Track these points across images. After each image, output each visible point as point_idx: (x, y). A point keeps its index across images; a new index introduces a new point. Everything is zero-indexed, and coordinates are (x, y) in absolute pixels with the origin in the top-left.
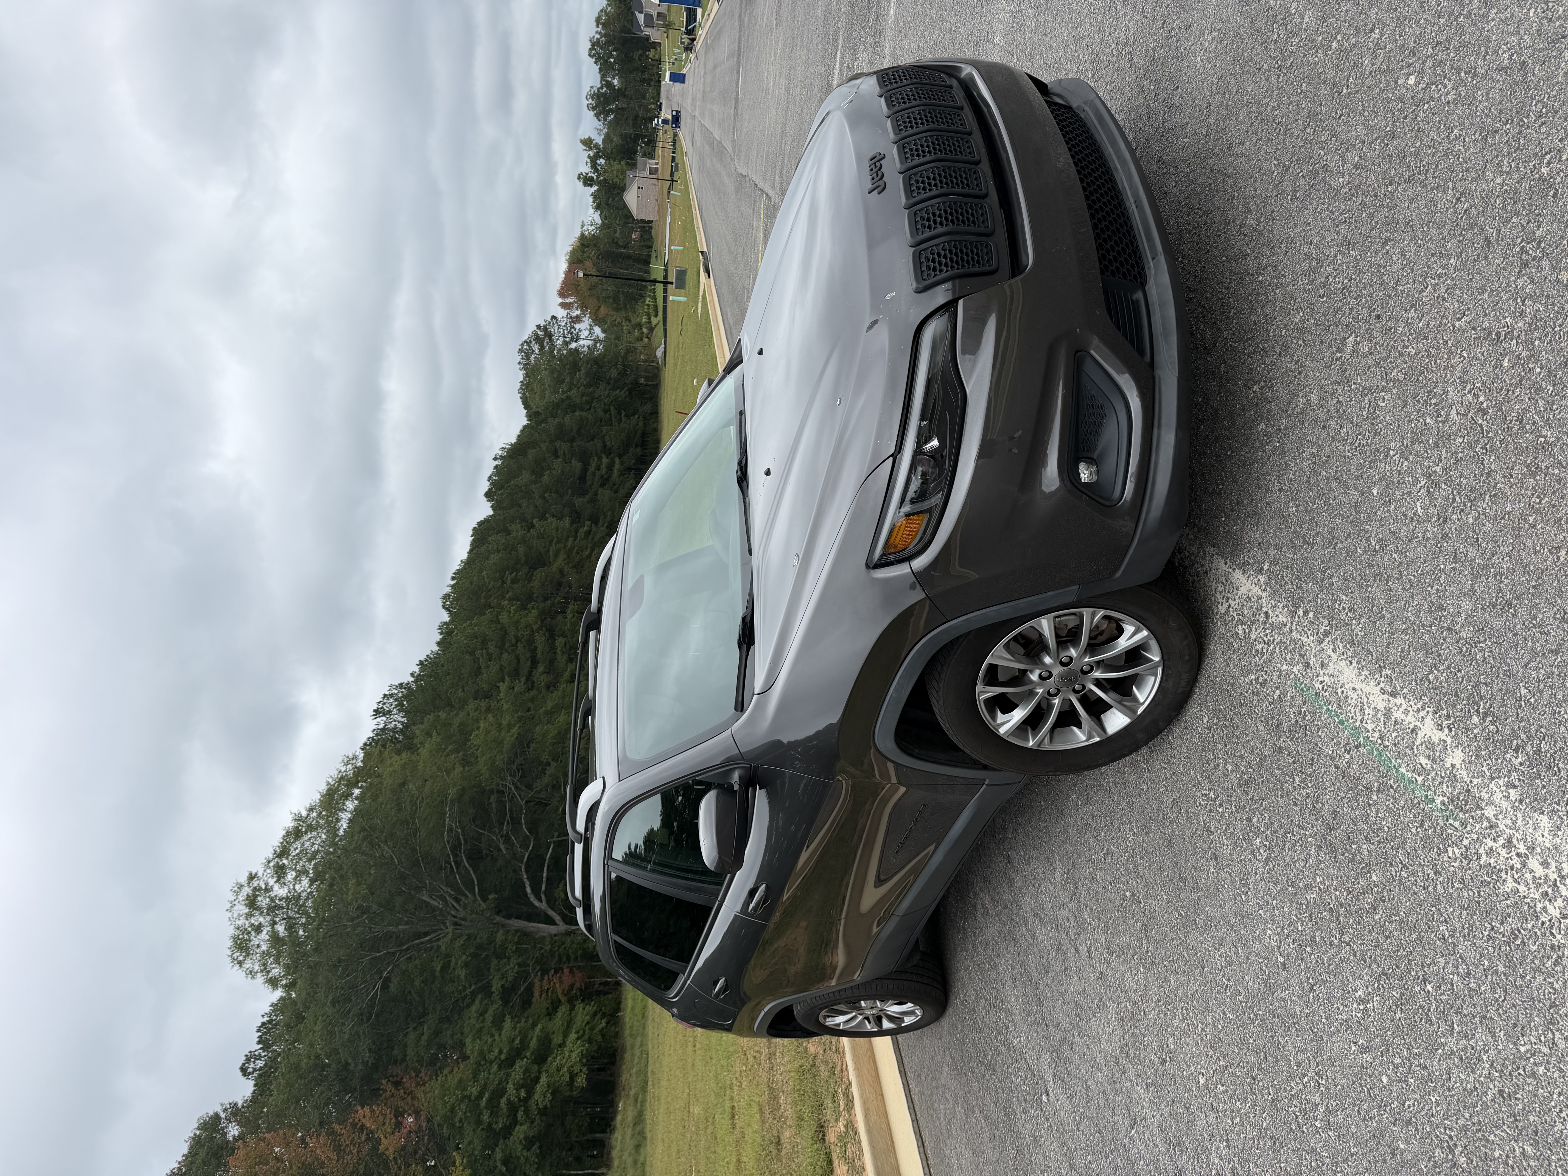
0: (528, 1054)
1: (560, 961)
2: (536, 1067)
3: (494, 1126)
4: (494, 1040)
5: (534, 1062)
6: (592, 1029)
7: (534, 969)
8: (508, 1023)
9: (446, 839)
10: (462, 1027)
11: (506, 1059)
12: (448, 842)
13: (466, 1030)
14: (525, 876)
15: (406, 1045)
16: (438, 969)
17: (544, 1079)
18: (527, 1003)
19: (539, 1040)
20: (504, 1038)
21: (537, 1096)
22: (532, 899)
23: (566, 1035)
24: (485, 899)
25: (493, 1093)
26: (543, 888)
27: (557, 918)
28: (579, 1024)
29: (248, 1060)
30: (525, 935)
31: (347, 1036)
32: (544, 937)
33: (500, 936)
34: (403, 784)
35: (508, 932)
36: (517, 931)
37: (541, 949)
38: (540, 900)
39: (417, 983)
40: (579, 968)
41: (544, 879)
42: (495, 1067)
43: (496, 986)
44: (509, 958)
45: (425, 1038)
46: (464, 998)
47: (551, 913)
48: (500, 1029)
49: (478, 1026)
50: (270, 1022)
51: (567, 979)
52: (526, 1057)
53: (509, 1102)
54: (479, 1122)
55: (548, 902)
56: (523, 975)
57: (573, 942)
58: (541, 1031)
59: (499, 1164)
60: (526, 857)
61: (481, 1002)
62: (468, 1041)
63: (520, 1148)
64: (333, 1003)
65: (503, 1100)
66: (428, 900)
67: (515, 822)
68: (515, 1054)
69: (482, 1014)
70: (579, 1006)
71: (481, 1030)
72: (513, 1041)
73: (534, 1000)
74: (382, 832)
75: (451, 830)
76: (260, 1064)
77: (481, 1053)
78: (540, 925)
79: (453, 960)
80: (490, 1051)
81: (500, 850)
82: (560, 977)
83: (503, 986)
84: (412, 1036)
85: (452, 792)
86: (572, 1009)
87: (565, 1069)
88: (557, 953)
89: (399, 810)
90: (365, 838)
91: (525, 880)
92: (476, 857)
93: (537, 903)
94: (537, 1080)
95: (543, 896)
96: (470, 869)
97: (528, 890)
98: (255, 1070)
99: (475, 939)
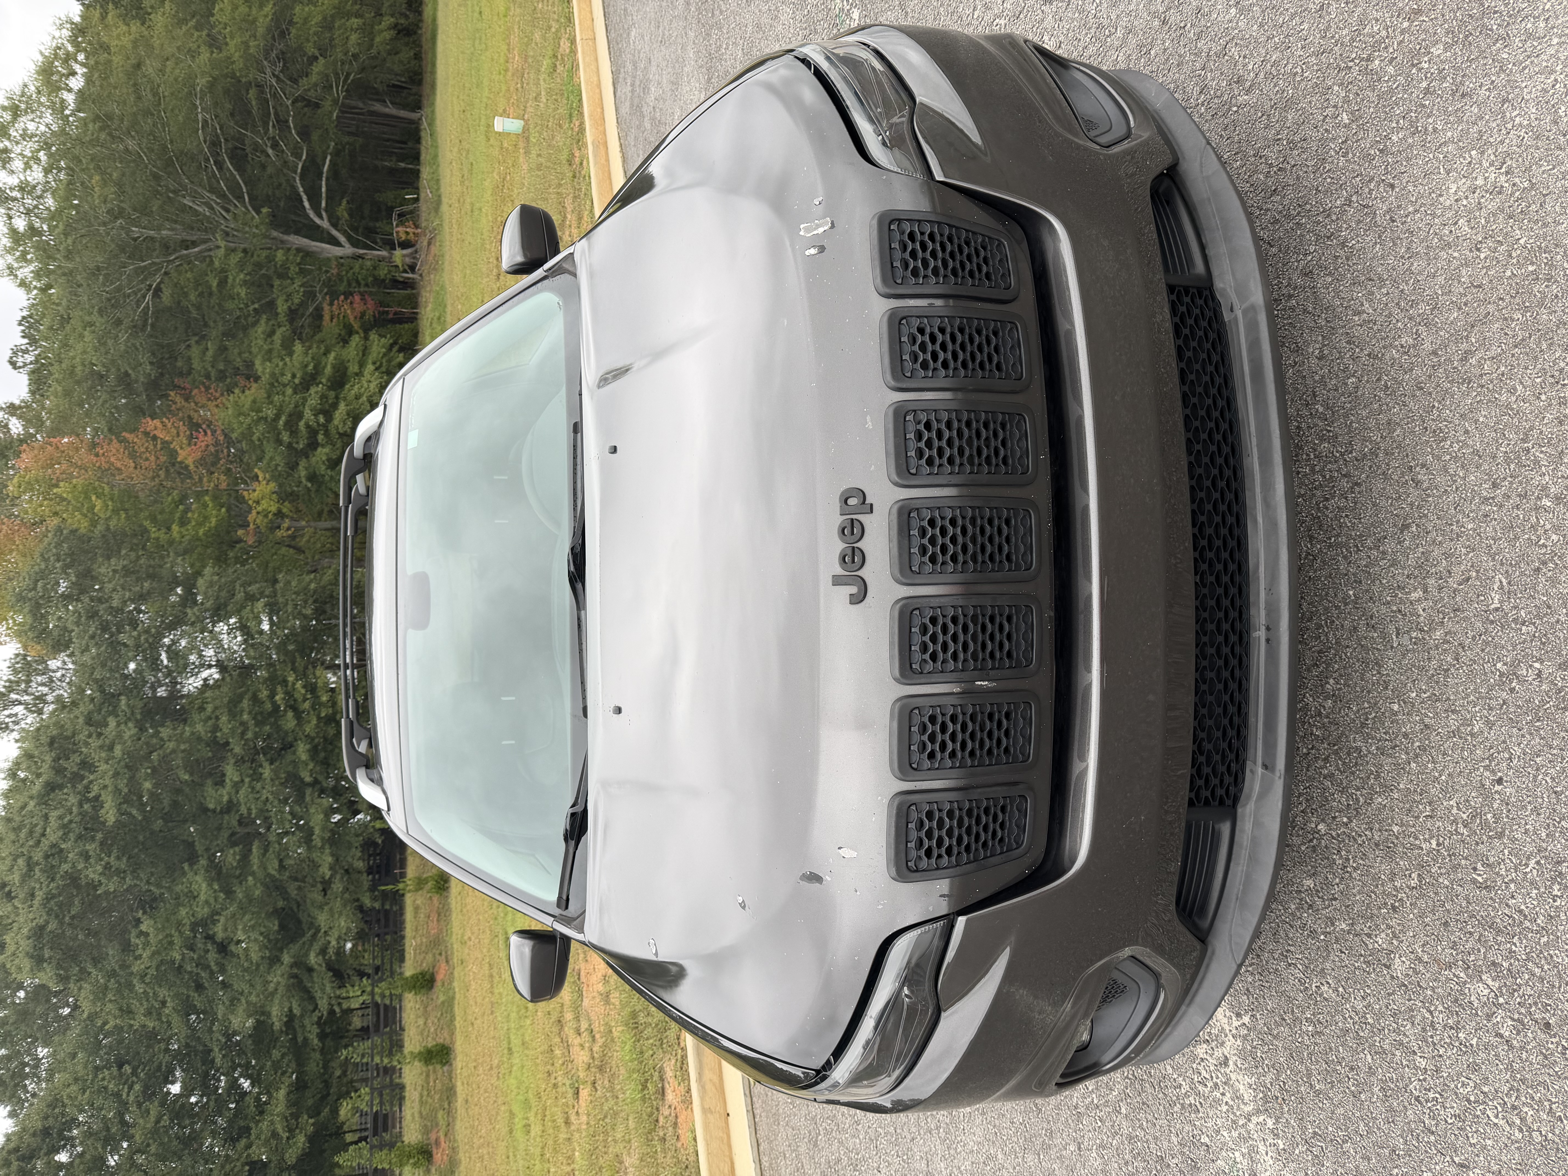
0: (324, 381)
1: (349, 284)
2: (332, 394)
3: (295, 445)
4: (285, 364)
5: (330, 388)
6: (389, 361)
7: (321, 291)
8: (298, 347)
9: (202, 138)
10: (249, 346)
11: (301, 383)
12: (205, 142)
13: (254, 350)
14: (301, 189)
15: (190, 358)
16: (215, 284)
17: (342, 407)
18: (317, 326)
19: (334, 367)
20: (296, 364)
21: (336, 422)
22: (312, 214)
23: (362, 365)
24: (258, 212)
25: (290, 415)
26: (323, 204)
27: (342, 239)
28: (375, 355)
29: (15, 353)
30: (307, 254)
31: (123, 347)
32: (329, 259)
33: (280, 255)
34: (138, 66)
35: (289, 249)
36: (299, 250)
37: (327, 272)
38: (321, 217)
39: (192, 297)
40: (371, 294)
41: (324, 195)
42: (289, 391)
43: (282, 307)
44: (292, 279)
45: (210, 353)
46: (246, 318)
47: (334, 232)
48: (291, 354)
49: (266, 347)
50: (31, 316)
51: (359, 306)
52: (321, 383)
53: (308, 426)
54: (279, 442)
55: (330, 221)
56: (310, 295)
57: (361, 268)
58: (335, 359)
59: (304, 480)
60: (300, 166)
61: (267, 323)
62: (258, 362)
63: (323, 467)
64: (100, 312)
65: (302, 424)
66: (191, 204)
67: (282, 123)
68: (309, 381)
69: (271, 334)
70: (373, 336)
71: (270, 351)
72: (306, 366)
73: (324, 323)
74: (122, 120)
75: (205, 122)
76: (29, 358)
77: (273, 375)
78: (324, 245)
79: (231, 277)
80: (283, 375)
81: (268, 156)
82: (351, 303)
83: (289, 308)
84: (195, 351)
85: (202, 82)
86: (366, 338)
87: (364, 398)
88: (345, 279)
89: (139, 98)
90: (102, 129)
91: (302, 194)
92: (239, 157)
93: (317, 220)
94: (335, 406)
95: (324, 214)
96: (235, 173)
97: (307, 204)
98: (25, 365)
99: (252, 256)
